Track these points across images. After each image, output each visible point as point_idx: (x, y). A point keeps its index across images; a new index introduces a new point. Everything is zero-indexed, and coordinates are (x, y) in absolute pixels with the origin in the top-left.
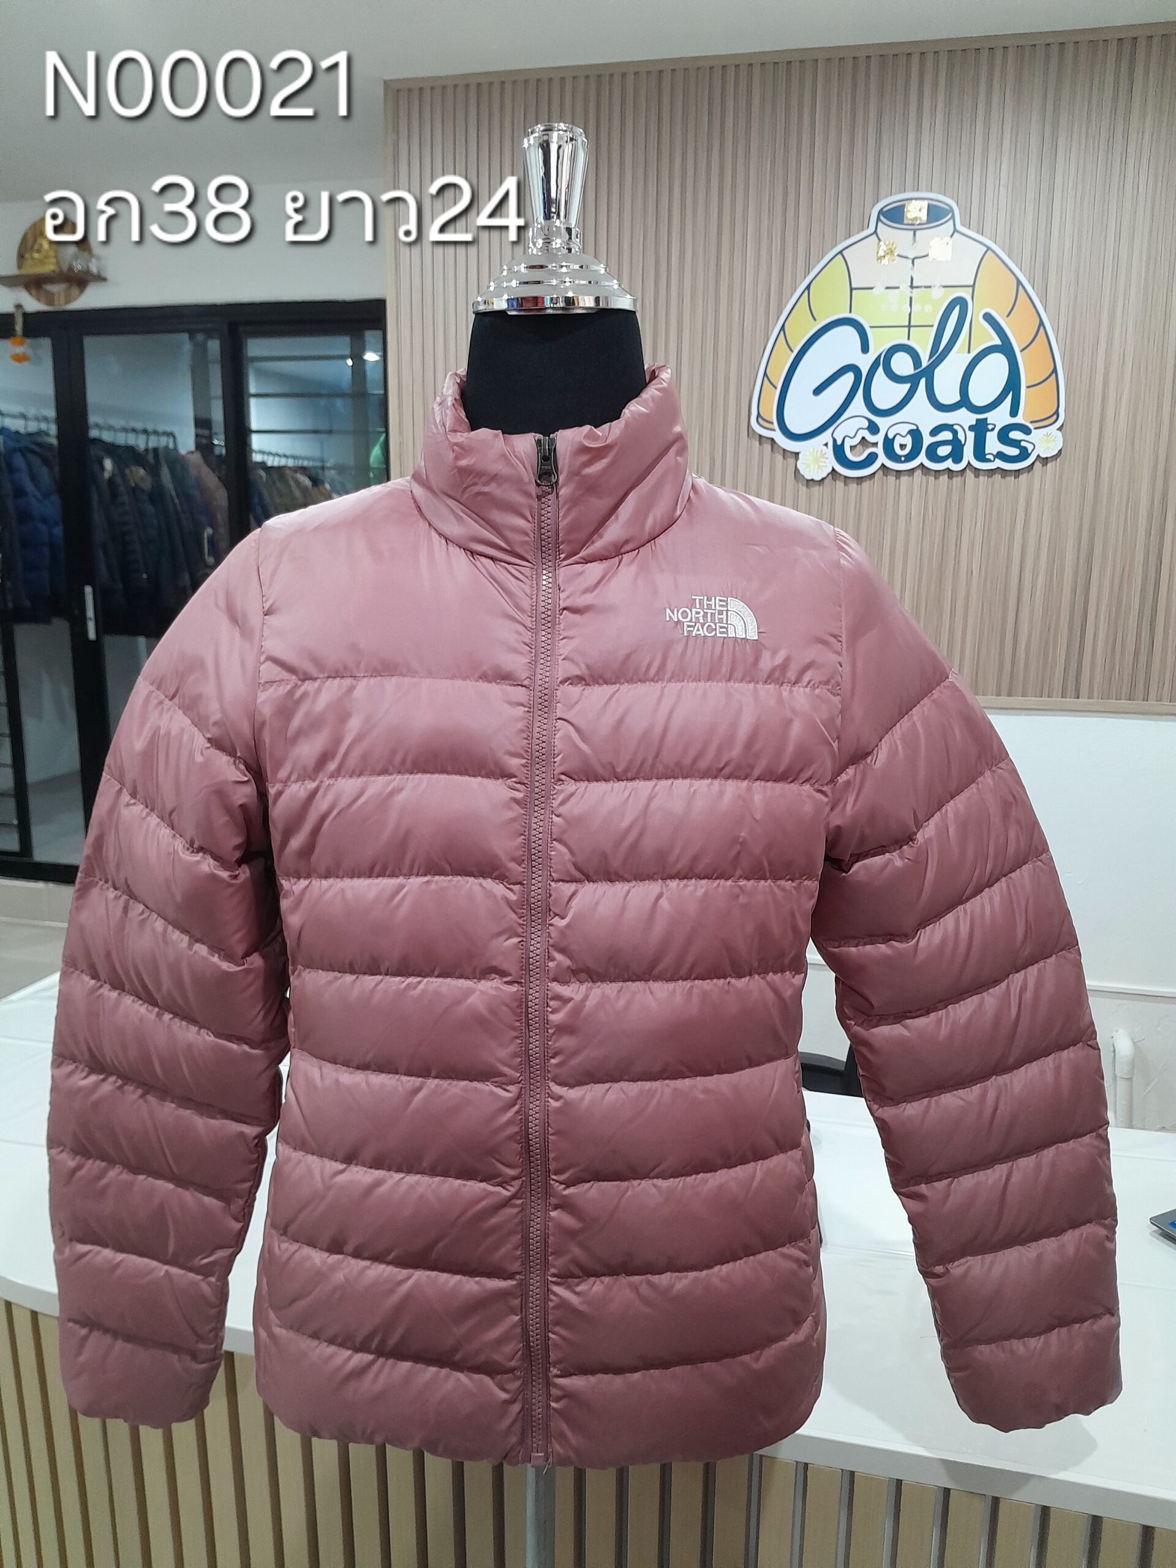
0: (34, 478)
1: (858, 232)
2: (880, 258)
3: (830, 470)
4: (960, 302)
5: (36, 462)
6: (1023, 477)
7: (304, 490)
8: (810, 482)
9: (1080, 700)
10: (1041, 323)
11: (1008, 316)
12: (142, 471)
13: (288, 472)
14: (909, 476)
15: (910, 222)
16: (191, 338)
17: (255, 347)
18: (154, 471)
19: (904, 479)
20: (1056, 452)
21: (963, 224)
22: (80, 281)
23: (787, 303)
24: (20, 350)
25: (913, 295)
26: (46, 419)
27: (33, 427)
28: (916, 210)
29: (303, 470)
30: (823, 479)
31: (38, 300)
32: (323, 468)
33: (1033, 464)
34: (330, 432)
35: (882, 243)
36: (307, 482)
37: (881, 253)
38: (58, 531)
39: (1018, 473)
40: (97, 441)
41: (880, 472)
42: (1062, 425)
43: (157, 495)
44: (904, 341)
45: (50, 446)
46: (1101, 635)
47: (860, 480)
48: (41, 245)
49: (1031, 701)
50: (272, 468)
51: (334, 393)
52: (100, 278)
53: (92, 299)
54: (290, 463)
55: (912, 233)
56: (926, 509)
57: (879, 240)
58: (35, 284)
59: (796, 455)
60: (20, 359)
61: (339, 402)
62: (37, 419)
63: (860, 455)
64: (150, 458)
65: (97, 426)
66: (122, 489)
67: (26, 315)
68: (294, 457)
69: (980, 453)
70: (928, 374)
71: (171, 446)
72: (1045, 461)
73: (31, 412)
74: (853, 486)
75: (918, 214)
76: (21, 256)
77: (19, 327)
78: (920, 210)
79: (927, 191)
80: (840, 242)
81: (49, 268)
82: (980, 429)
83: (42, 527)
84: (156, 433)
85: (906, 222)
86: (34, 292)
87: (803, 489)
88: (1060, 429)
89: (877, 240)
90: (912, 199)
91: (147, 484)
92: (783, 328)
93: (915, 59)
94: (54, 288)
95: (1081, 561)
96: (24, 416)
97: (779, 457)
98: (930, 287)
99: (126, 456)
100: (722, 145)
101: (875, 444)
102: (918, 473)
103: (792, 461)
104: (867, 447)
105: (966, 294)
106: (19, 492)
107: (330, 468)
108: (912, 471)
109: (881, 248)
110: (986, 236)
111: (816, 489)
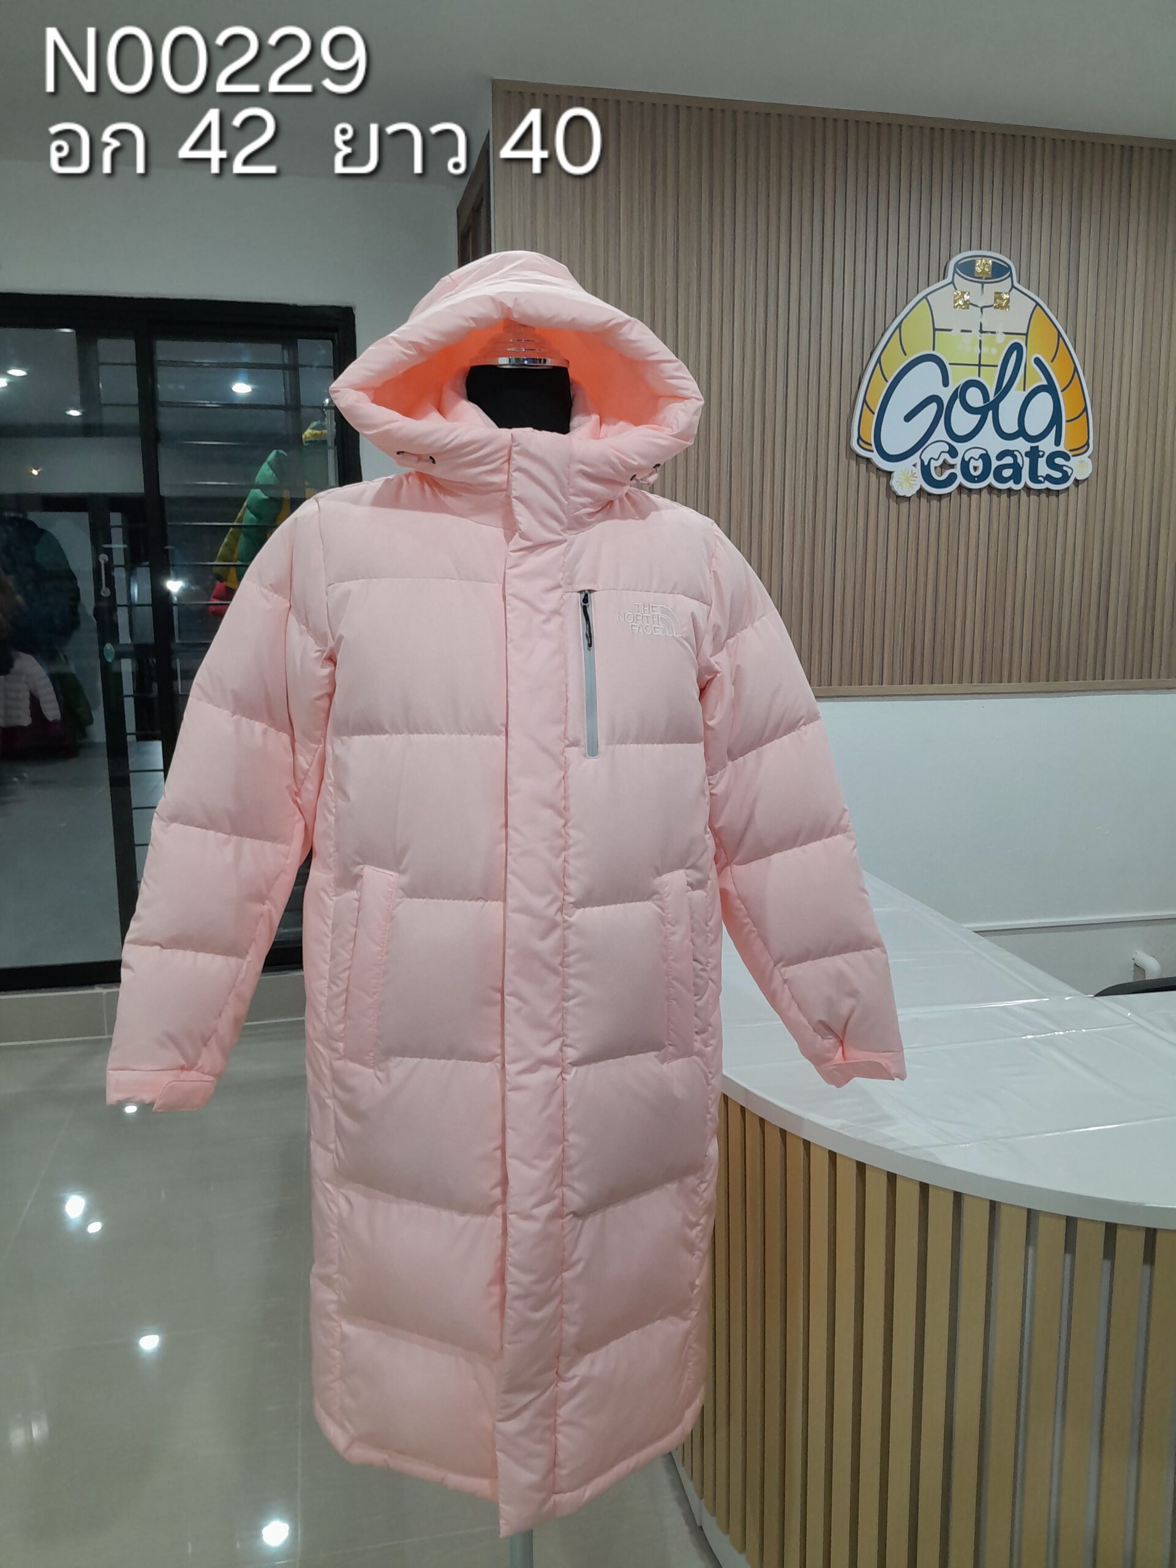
1: (939, 280)
6: (1065, 496)
8: (900, 499)
14: (981, 493)
19: (976, 497)
21: (1019, 282)
23: (879, 342)
30: (913, 496)
33: (1072, 486)
39: (1061, 493)
41: (959, 490)
42: (1092, 454)
47: (940, 496)
59: (889, 474)
72: (1081, 483)
74: (936, 502)
79: (991, 250)
80: (925, 288)
87: (894, 504)
102: (988, 491)
103: (887, 479)
108: (983, 490)
110: (1035, 293)
111: (906, 505)
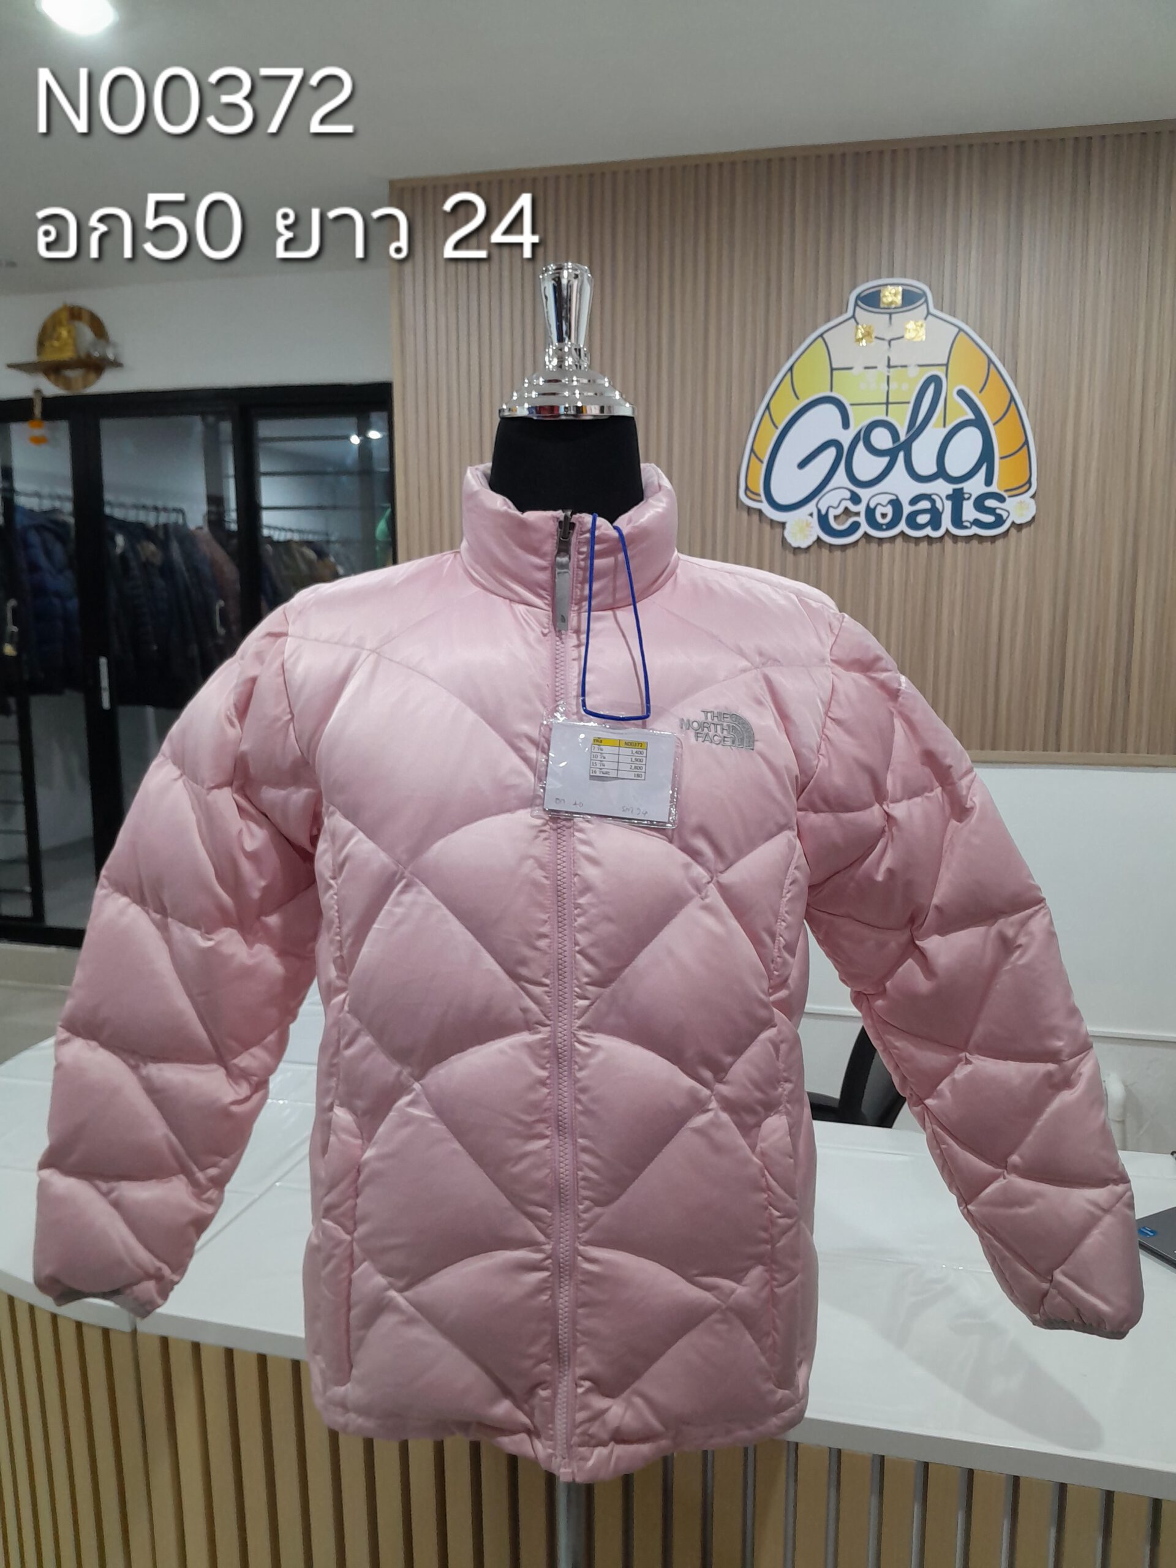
0: (48, 553)
1: (837, 316)
2: (859, 340)
3: (814, 538)
4: (935, 380)
5: (49, 537)
6: (999, 543)
7: (309, 563)
8: (797, 550)
9: (1060, 753)
10: (1012, 399)
11: (981, 391)
12: (152, 547)
13: (294, 546)
14: (890, 542)
15: (886, 306)
16: (204, 420)
17: (266, 428)
18: (164, 545)
19: (886, 546)
20: (1029, 518)
21: (936, 307)
22: (97, 366)
23: (771, 384)
24: (38, 432)
25: (891, 375)
26: (59, 498)
27: (47, 505)
28: (892, 295)
29: (309, 544)
30: (809, 547)
31: (56, 383)
32: (328, 542)
33: (1008, 530)
34: (334, 508)
35: (860, 326)
36: (312, 555)
37: (860, 336)
38: (73, 604)
39: (993, 539)
40: (111, 518)
41: (864, 540)
42: (1035, 493)
43: (167, 569)
44: (882, 417)
45: (64, 525)
46: (1079, 691)
47: (844, 547)
48: (60, 334)
49: (1015, 754)
50: (278, 542)
51: (341, 471)
52: (116, 364)
53: (108, 383)
54: (296, 537)
55: (887, 316)
56: (908, 572)
57: (857, 323)
58: (53, 370)
59: (783, 525)
60: (38, 441)
61: (344, 479)
62: (52, 497)
63: (843, 524)
64: (161, 534)
65: (110, 504)
66: (133, 564)
67: (45, 400)
68: (299, 531)
69: (957, 521)
70: (906, 447)
71: (181, 521)
72: (1019, 527)
73: (46, 490)
74: (838, 553)
75: (895, 299)
76: (41, 344)
77: (38, 410)
78: (895, 295)
79: (902, 277)
80: (821, 325)
81: (67, 355)
82: (957, 498)
83: (56, 601)
84: (165, 510)
85: (882, 306)
86: (53, 377)
87: (790, 557)
88: (1033, 497)
89: (855, 324)
90: (886, 285)
91: (158, 560)
92: (768, 407)
93: (887, 158)
94: (72, 374)
95: (1057, 620)
96: (38, 495)
97: (767, 528)
98: (905, 366)
99: (138, 532)
100: (708, 234)
101: (858, 514)
102: (899, 541)
103: (778, 530)
104: (850, 517)
105: (940, 372)
106: (34, 567)
107: (334, 542)
108: (892, 539)
109: (859, 331)
110: (958, 319)
111: (802, 557)
